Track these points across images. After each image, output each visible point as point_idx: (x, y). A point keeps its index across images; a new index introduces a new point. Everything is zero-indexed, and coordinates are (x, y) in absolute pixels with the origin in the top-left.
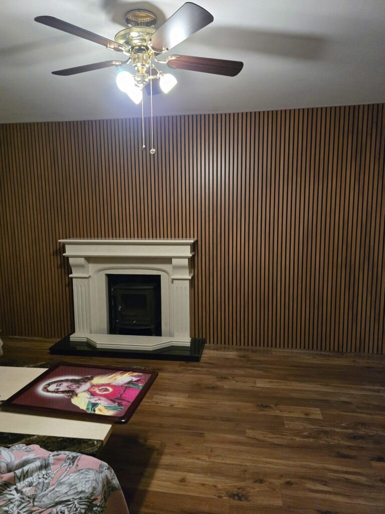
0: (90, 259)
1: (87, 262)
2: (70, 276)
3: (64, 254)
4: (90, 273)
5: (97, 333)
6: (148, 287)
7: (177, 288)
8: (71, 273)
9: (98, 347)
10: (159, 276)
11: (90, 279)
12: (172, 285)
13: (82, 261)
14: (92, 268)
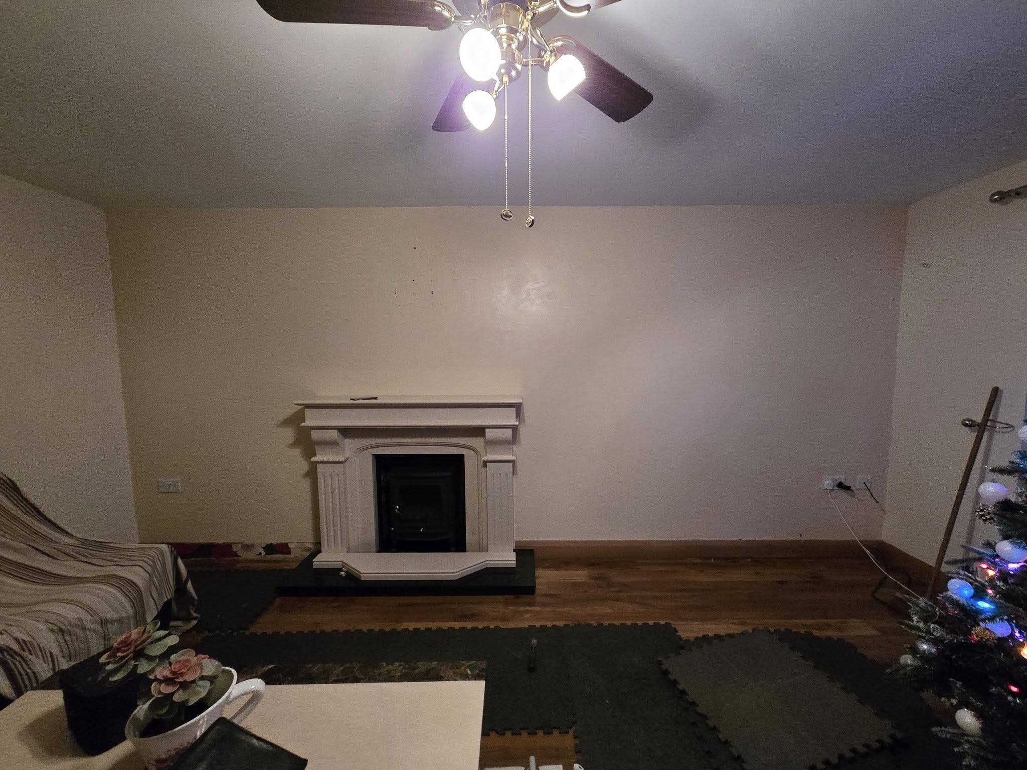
0: (346, 432)
1: (341, 436)
2: (313, 459)
3: (302, 424)
4: (347, 454)
5: (358, 552)
6: (443, 474)
7: (493, 475)
8: (315, 455)
9: (363, 579)
10: (461, 457)
11: (347, 464)
12: (483, 469)
13: (334, 434)
14: (350, 445)
